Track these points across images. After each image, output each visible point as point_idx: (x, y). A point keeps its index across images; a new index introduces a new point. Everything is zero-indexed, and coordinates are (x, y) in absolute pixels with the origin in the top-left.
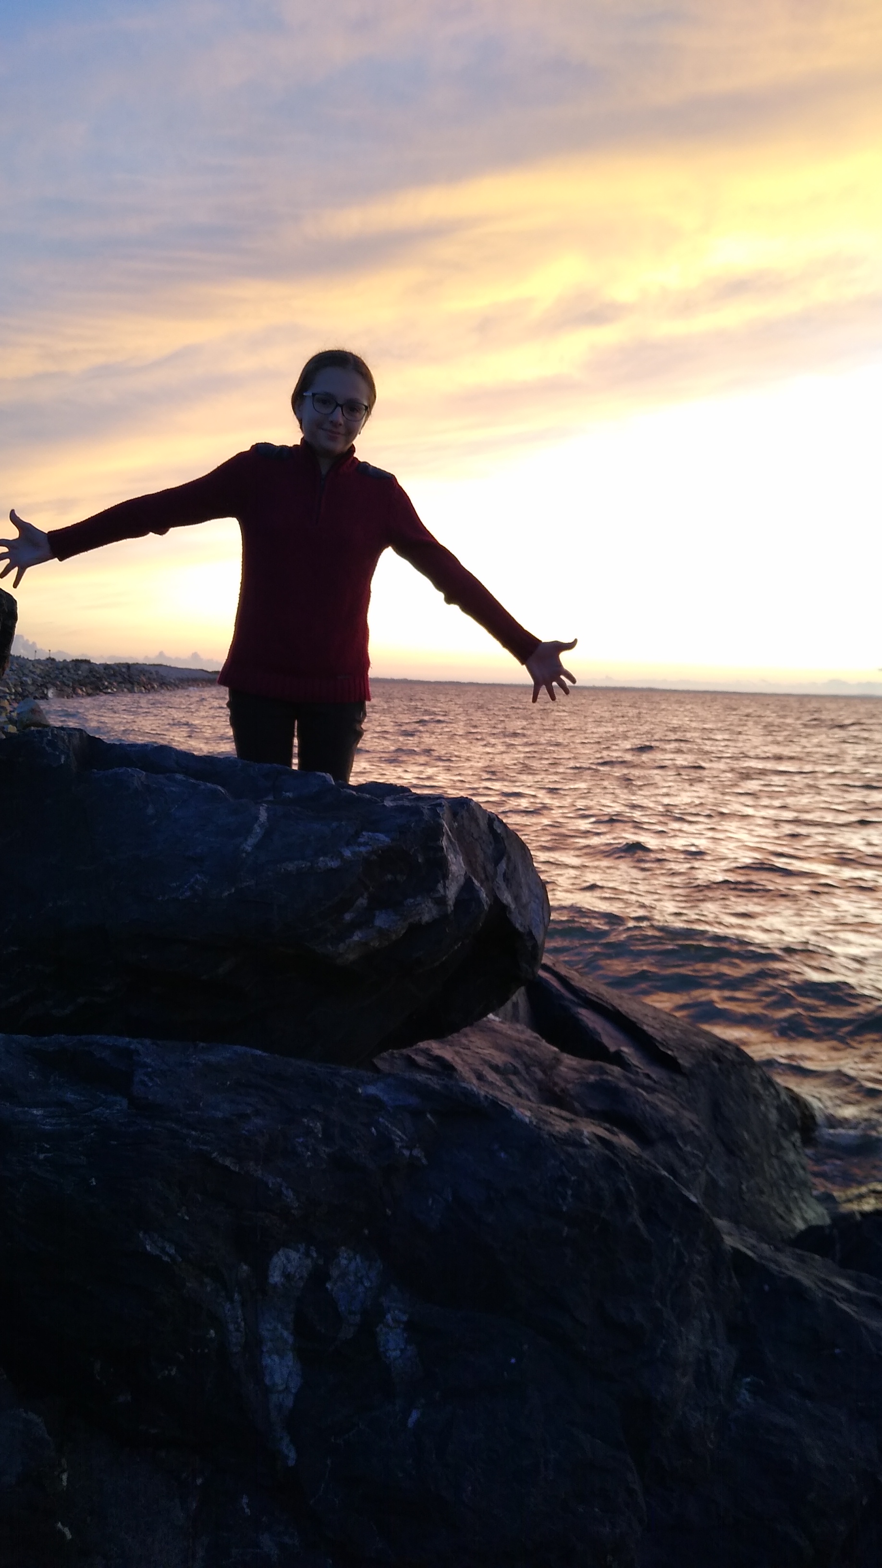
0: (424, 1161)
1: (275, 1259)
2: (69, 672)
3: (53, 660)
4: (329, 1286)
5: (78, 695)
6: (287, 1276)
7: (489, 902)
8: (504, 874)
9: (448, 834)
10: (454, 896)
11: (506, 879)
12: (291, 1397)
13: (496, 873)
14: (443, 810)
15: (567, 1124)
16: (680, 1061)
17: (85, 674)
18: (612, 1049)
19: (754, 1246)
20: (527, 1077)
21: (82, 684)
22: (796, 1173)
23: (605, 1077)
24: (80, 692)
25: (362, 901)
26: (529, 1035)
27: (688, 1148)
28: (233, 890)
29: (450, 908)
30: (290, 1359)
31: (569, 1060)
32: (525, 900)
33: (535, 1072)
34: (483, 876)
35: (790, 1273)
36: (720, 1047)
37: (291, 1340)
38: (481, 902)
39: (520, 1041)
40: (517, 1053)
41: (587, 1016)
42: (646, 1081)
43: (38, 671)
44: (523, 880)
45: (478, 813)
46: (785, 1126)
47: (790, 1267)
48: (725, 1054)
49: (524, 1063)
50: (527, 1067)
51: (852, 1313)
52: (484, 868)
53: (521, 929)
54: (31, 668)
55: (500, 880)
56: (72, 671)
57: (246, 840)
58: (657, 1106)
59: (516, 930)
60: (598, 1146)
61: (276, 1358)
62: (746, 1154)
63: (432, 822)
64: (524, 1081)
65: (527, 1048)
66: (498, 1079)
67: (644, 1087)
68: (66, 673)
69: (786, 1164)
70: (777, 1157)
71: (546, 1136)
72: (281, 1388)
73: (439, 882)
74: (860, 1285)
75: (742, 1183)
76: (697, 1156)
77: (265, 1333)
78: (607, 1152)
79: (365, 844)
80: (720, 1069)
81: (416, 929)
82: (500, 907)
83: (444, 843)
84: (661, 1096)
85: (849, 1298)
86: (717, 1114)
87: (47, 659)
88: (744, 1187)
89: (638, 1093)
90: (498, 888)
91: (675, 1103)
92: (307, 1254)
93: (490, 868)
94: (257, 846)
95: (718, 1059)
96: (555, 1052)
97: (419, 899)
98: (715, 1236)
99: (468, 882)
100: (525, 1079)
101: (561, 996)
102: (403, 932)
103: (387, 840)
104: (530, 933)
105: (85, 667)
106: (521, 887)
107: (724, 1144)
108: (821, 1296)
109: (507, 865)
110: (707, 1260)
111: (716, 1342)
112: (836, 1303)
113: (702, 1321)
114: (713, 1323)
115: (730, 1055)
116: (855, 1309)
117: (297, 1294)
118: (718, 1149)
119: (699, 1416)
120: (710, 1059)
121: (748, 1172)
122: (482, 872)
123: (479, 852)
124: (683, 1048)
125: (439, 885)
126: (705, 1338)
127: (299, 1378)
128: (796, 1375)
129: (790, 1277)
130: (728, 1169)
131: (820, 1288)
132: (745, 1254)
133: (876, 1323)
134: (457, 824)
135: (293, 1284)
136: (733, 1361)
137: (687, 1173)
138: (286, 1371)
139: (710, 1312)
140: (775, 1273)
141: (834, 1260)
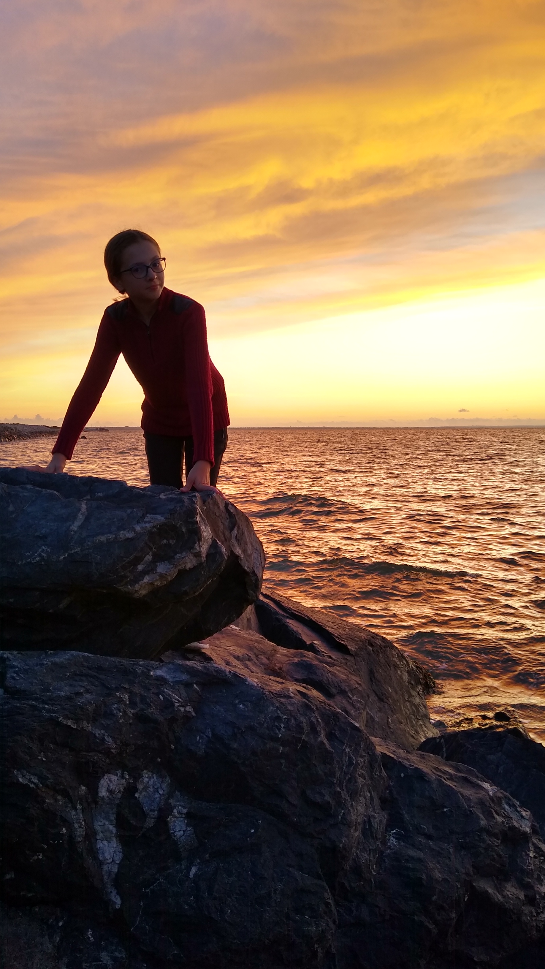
0: (193, 714)
1: (102, 782)
4: (137, 795)
6: (110, 791)
7: (227, 554)
8: (236, 537)
9: (200, 514)
10: (205, 551)
11: (237, 540)
12: (116, 866)
13: (231, 536)
14: (196, 500)
15: (280, 685)
16: (349, 647)
18: (308, 643)
19: (394, 751)
20: (257, 661)
22: (420, 710)
23: (304, 659)
25: (149, 558)
26: (258, 636)
27: (355, 698)
28: (66, 556)
29: (204, 559)
30: (114, 843)
31: (281, 650)
32: (249, 552)
33: (261, 658)
34: (223, 539)
35: (415, 766)
36: (373, 637)
37: (114, 830)
38: (222, 554)
39: (251, 640)
40: (250, 648)
41: (293, 624)
42: (329, 660)
44: (248, 540)
45: (218, 500)
46: (413, 682)
47: (416, 762)
48: (376, 642)
49: (255, 654)
50: (257, 656)
51: (454, 787)
52: (224, 534)
53: (248, 570)
55: (233, 540)
57: (73, 523)
58: (336, 674)
59: (245, 571)
60: (299, 697)
61: (105, 843)
62: (390, 701)
63: (190, 507)
64: (255, 664)
65: (256, 644)
66: (239, 664)
67: (327, 663)
69: (414, 704)
70: (408, 701)
71: (267, 693)
72: (109, 861)
73: (196, 543)
74: (458, 770)
75: (388, 718)
76: (361, 702)
77: (98, 828)
78: (304, 700)
79: (149, 522)
80: (373, 651)
81: (182, 573)
82: (234, 557)
83: (198, 519)
84: (337, 668)
85: (451, 778)
86: (372, 677)
88: (390, 720)
89: (324, 667)
90: (233, 545)
91: (346, 671)
92: (123, 777)
93: (227, 533)
94: (81, 527)
95: (371, 645)
96: (274, 646)
97: (184, 554)
98: (370, 747)
99: (214, 543)
100: (256, 663)
101: (277, 613)
102: (175, 575)
103: (163, 519)
104: (254, 572)
106: (247, 544)
107: (376, 695)
108: (434, 777)
109: (238, 531)
110: (366, 761)
111: (374, 810)
112: (444, 781)
113: (365, 798)
114: (371, 798)
115: (379, 642)
116: (455, 784)
117: (117, 802)
118: (373, 698)
119: (366, 855)
120: (367, 645)
121: (392, 711)
122: (222, 536)
123: (220, 524)
124: (350, 639)
125: (196, 545)
126: (367, 808)
127: (121, 854)
128: (422, 826)
129: (416, 768)
130: (380, 710)
131: (433, 773)
132: (389, 756)
133: (468, 792)
134: (205, 507)
135: (114, 796)
136: (385, 821)
137: (354, 712)
138: (112, 850)
139: (369, 792)
140: (407, 766)
141: (442, 757)
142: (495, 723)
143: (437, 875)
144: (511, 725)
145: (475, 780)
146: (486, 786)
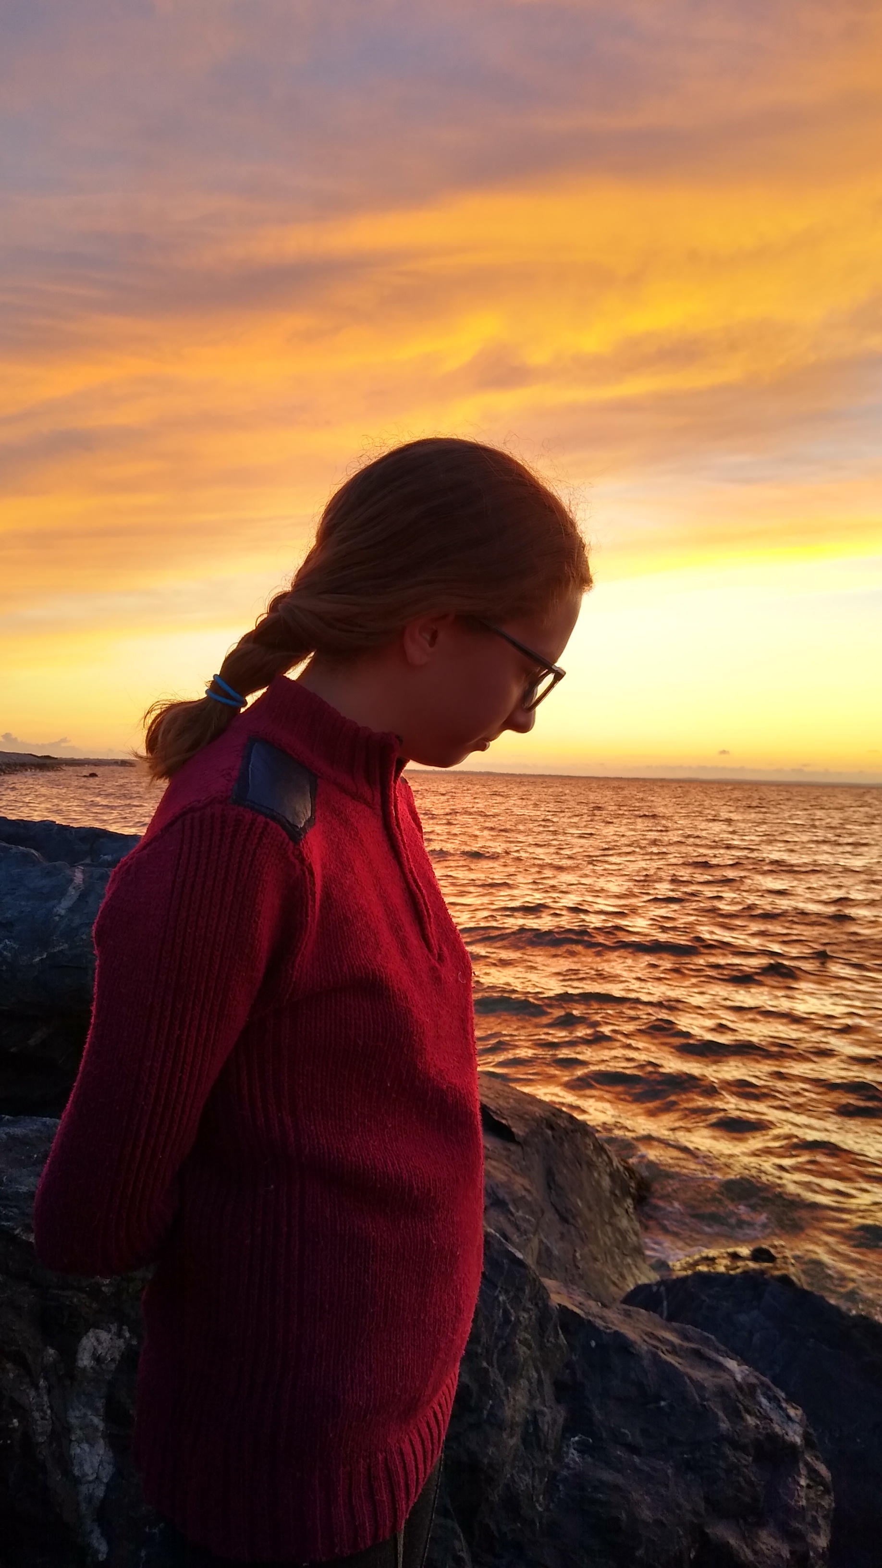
1: (84, 1341)
6: (98, 1359)
12: (103, 1488)
16: (514, 1130)
19: (580, 1303)
22: (629, 1240)
27: (520, 1213)
28: (45, 956)
30: (101, 1448)
35: (615, 1328)
36: (554, 1115)
37: (101, 1426)
46: (617, 1192)
47: (616, 1322)
48: (559, 1122)
51: (677, 1365)
57: (59, 902)
61: (86, 1446)
62: (580, 1221)
69: (619, 1231)
70: (610, 1224)
72: (91, 1478)
74: (685, 1337)
75: (576, 1251)
76: (529, 1221)
77: (74, 1421)
80: (553, 1137)
84: (494, 1163)
85: (674, 1350)
86: (550, 1181)
88: (578, 1255)
91: (506, 1169)
92: (120, 1335)
94: (72, 910)
95: (552, 1128)
98: (540, 1296)
107: (557, 1211)
108: (646, 1348)
110: (534, 1316)
111: (543, 1403)
112: (661, 1354)
113: (529, 1380)
114: (540, 1382)
115: (563, 1123)
116: (680, 1360)
117: (108, 1377)
118: (550, 1216)
119: (527, 1478)
120: (543, 1127)
121: (582, 1240)
124: (517, 1117)
126: (532, 1398)
127: (111, 1467)
128: (623, 1430)
129: (616, 1332)
130: (562, 1237)
131: (645, 1341)
132: (572, 1312)
133: (700, 1374)
135: (104, 1366)
136: (561, 1421)
137: (518, 1237)
138: (96, 1460)
139: (538, 1371)
140: (602, 1328)
141: (661, 1315)
142: (752, 1265)
143: (646, 1514)
144: (777, 1269)
145: (713, 1355)
146: (732, 1364)
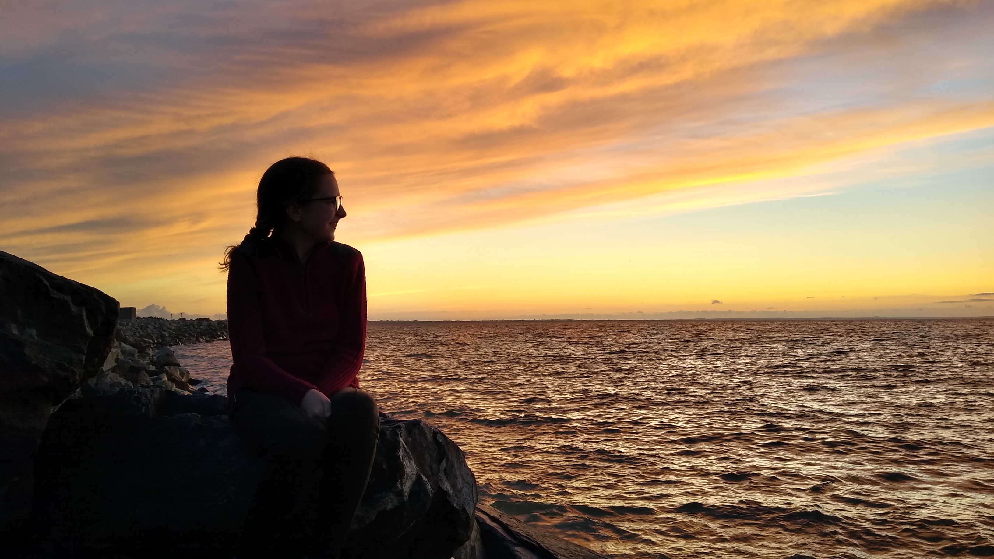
2: (194, 327)
3: (184, 319)
5: (199, 342)
7: (433, 491)
8: (445, 470)
9: (404, 447)
10: (408, 490)
11: (446, 473)
13: (439, 470)
14: (401, 430)
17: (204, 328)
21: (202, 334)
24: (201, 340)
29: (406, 498)
32: (459, 486)
34: (430, 473)
38: (427, 492)
41: (519, 551)
43: (173, 328)
44: (458, 473)
45: (426, 430)
52: (431, 468)
53: (457, 507)
54: (168, 326)
55: (442, 475)
56: (196, 327)
59: (453, 508)
63: (392, 440)
68: (192, 328)
73: (398, 481)
81: (383, 515)
82: (442, 494)
83: (401, 454)
87: (180, 319)
90: (440, 480)
93: (434, 466)
97: (384, 493)
99: (419, 478)
102: (374, 517)
104: (464, 509)
105: (205, 323)
106: (457, 478)
109: (446, 464)
122: (429, 470)
123: (427, 456)
125: (398, 483)
134: (411, 439)
